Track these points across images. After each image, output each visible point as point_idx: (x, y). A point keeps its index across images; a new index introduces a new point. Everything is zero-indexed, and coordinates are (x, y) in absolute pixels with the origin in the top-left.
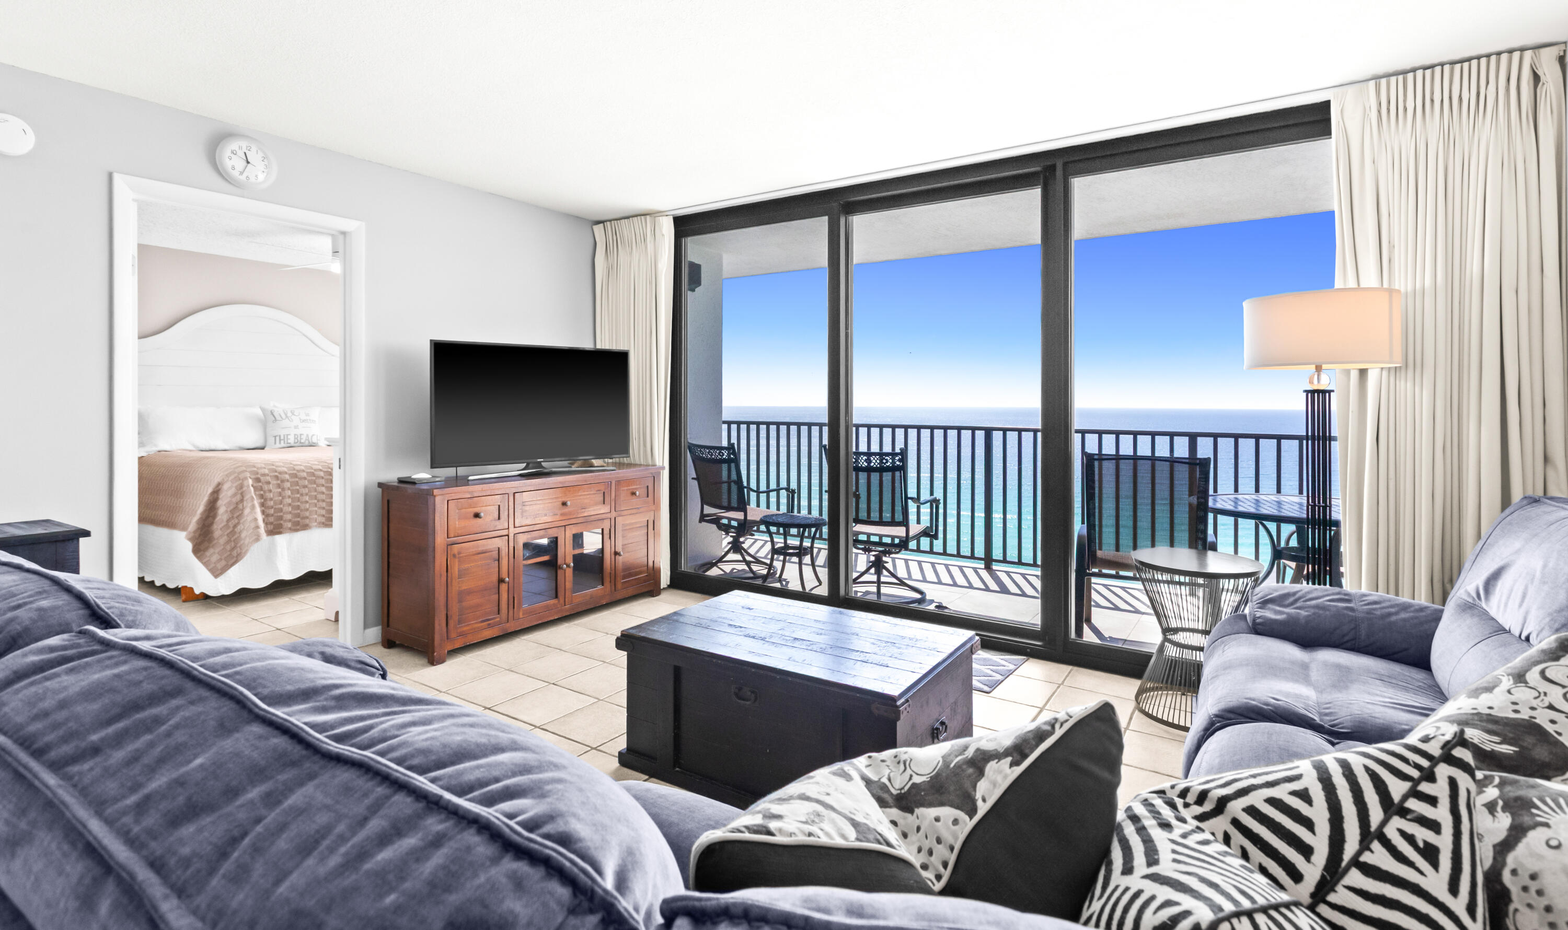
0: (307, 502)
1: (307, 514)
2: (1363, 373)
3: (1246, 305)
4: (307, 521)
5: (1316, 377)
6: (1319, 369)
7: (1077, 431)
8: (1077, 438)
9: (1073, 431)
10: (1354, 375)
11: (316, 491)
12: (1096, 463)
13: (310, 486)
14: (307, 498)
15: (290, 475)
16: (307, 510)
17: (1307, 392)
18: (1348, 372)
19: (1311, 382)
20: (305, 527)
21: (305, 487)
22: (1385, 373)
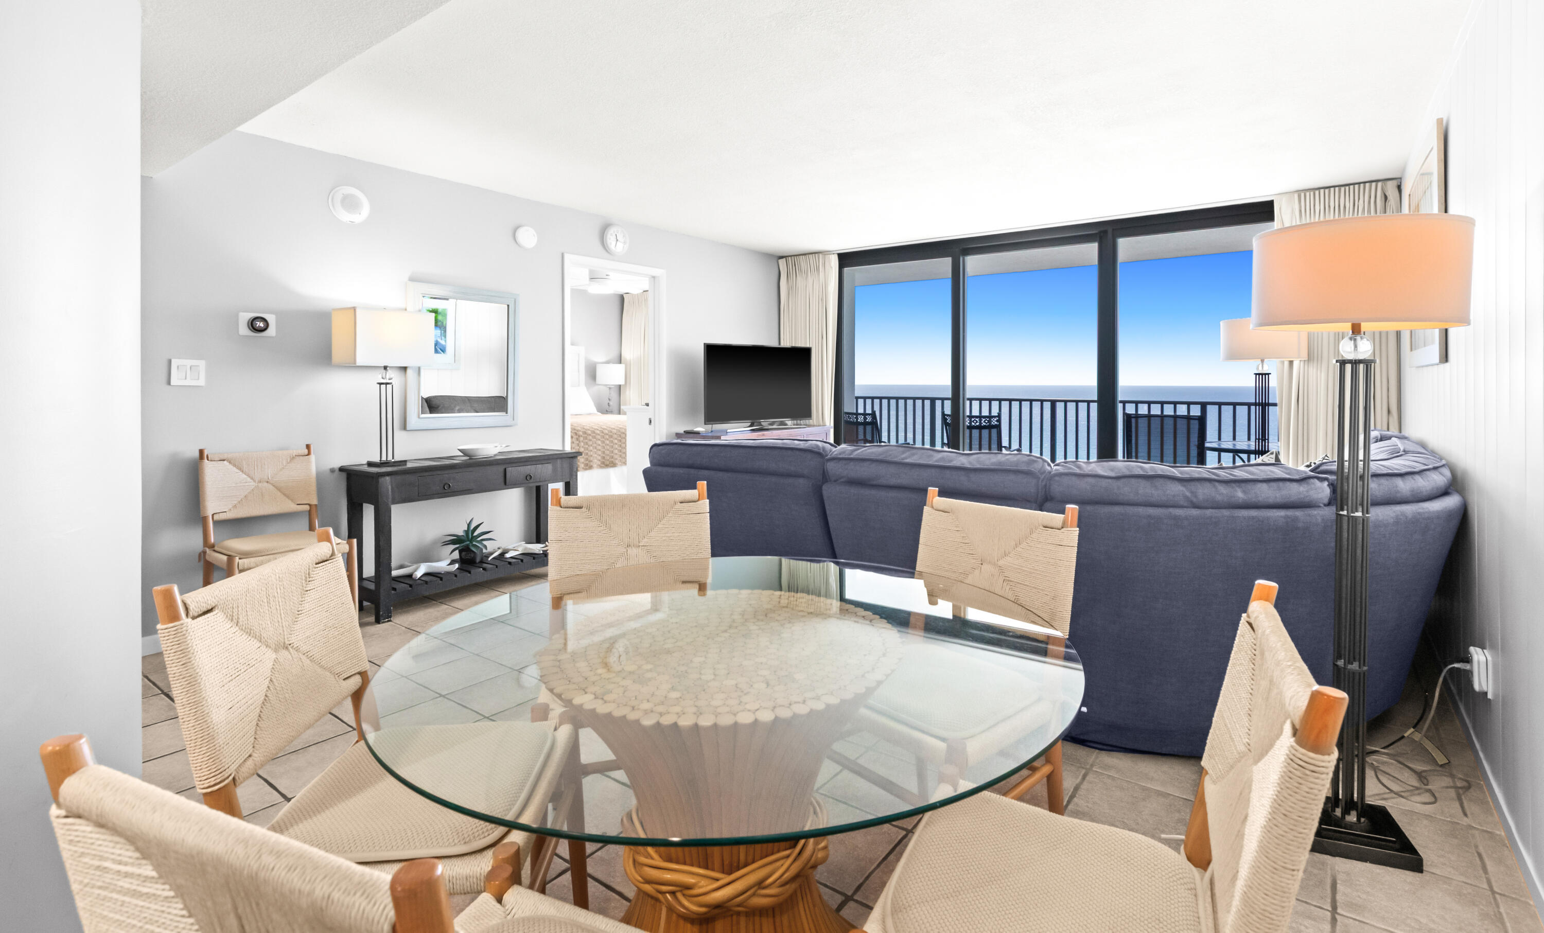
0: (591, 451)
1: (592, 459)
2: (1291, 363)
3: (1222, 323)
4: (592, 464)
5: (1261, 366)
6: (1262, 361)
7: (1121, 402)
8: (1120, 406)
9: (1118, 402)
10: (1286, 364)
11: (596, 443)
12: (1133, 420)
13: (593, 440)
14: (591, 448)
15: (583, 432)
16: (591, 456)
17: (1256, 374)
18: (1283, 362)
19: (1258, 369)
20: (591, 467)
21: (590, 440)
22: (1302, 363)
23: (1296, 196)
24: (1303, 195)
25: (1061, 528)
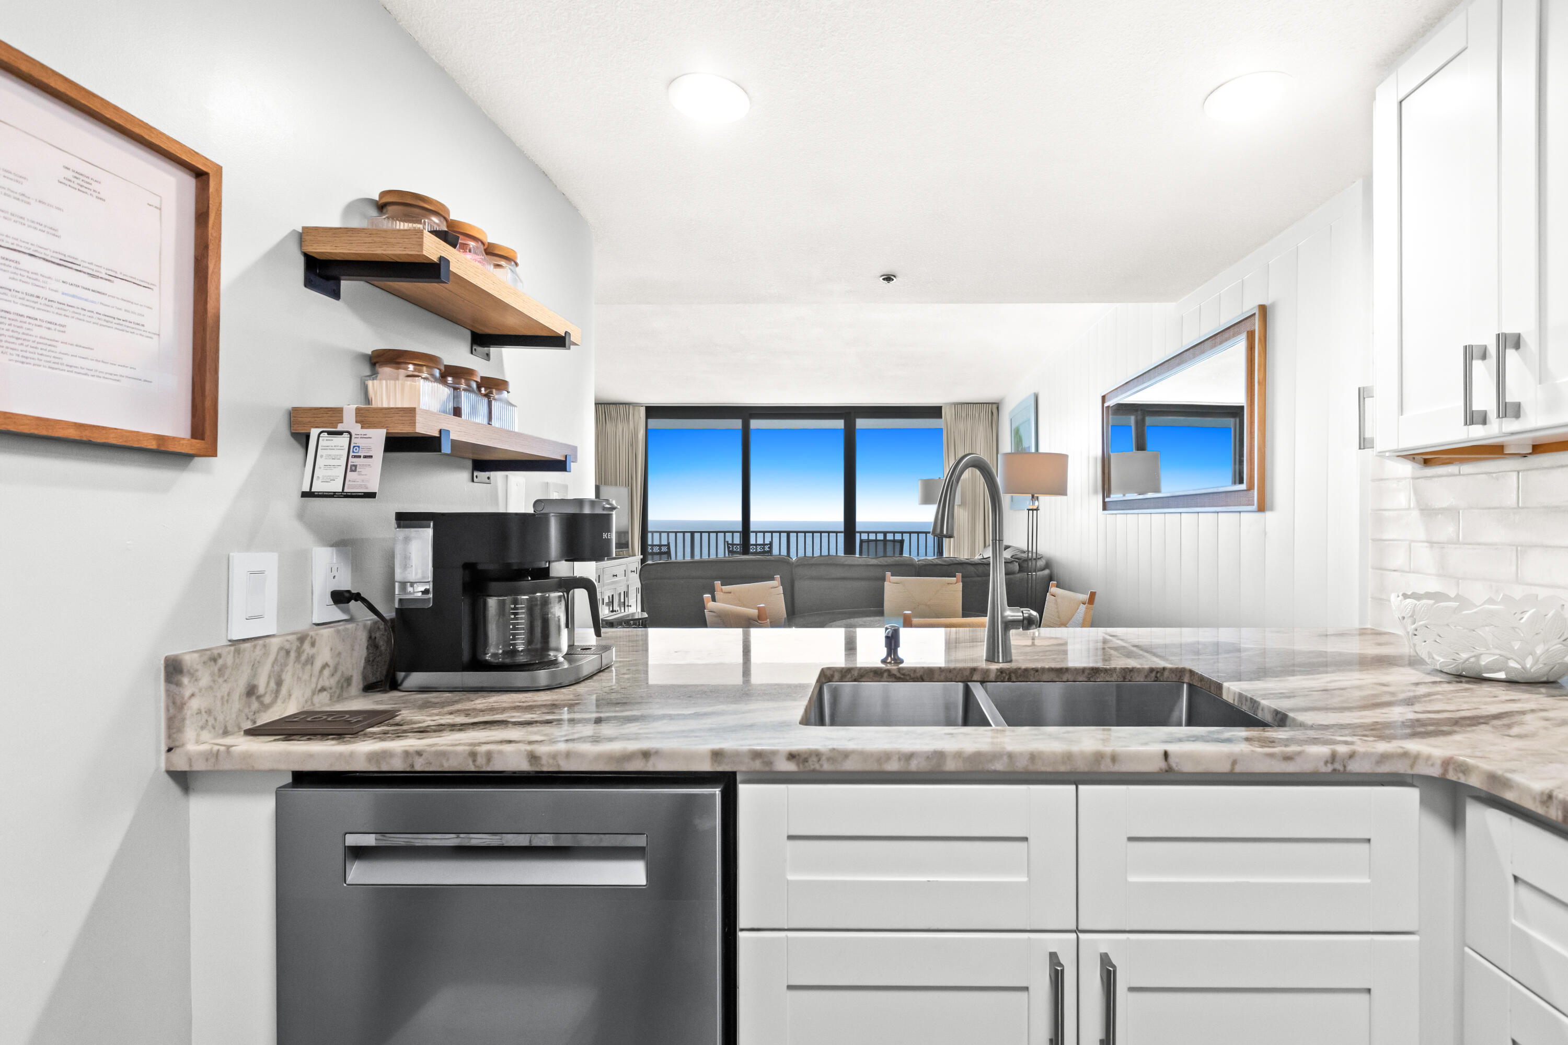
23: (953, 406)
24: (956, 406)
25: (956, 583)
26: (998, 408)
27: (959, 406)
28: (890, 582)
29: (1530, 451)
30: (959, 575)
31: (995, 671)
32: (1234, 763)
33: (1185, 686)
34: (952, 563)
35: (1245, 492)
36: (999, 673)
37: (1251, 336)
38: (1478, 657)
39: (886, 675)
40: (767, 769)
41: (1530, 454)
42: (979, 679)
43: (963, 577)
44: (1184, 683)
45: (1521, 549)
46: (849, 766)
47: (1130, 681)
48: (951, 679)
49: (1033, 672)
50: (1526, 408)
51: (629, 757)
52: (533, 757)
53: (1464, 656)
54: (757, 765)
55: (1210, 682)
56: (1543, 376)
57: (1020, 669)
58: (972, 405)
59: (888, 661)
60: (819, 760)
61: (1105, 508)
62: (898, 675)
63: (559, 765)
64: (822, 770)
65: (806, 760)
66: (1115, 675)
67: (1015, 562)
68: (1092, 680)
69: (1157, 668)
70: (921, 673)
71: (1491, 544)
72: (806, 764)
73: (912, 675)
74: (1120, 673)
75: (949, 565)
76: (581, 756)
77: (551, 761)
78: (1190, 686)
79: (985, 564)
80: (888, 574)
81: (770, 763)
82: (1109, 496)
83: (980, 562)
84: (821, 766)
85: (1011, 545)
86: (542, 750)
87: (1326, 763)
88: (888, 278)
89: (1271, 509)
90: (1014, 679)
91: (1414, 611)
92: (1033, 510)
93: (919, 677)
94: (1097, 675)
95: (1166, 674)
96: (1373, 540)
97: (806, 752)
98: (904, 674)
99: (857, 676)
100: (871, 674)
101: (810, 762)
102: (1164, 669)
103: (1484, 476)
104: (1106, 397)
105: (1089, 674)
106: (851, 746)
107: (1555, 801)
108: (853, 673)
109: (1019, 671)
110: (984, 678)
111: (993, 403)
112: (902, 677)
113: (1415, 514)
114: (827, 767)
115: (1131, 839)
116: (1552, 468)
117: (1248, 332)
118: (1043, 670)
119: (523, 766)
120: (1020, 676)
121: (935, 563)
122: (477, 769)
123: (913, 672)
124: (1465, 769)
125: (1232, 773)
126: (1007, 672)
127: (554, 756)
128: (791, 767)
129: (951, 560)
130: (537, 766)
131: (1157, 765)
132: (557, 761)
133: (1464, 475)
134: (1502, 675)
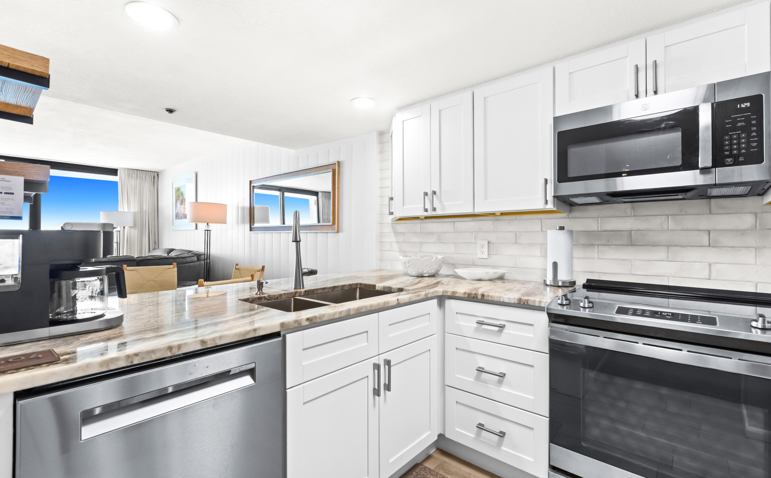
23: (127, 170)
24: (129, 170)
25: (173, 268)
26: (158, 175)
27: (131, 170)
28: (127, 270)
29: (424, 218)
30: (175, 264)
31: (303, 292)
32: (410, 299)
33: (358, 289)
34: (160, 258)
35: (331, 226)
36: (305, 292)
37: (334, 171)
38: (423, 271)
39: (263, 299)
40: (300, 326)
41: (424, 219)
42: (298, 296)
43: (177, 264)
44: (357, 288)
45: (421, 243)
46: (325, 319)
47: (344, 289)
48: (288, 297)
49: (315, 290)
50: (437, 209)
51: (248, 332)
52: (203, 342)
53: (420, 271)
54: (296, 325)
55: (370, 286)
56: (441, 202)
57: (311, 290)
58: (140, 171)
59: (258, 294)
60: (316, 319)
61: (251, 230)
62: (268, 298)
63: (216, 343)
64: (317, 322)
65: (312, 320)
66: (340, 288)
67: (195, 256)
68: (333, 290)
69: (351, 284)
70: (277, 296)
71: (414, 242)
72: (312, 321)
73: (274, 298)
74: (341, 287)
75: (159, 259)
76: (225, 336)
77: (212, 342)
78: (359, 288)
79: (180, 258)
80: (125, 266)
81: (300, 323)
82: (253, 225)
83: (176, 257)
84: (317, 321)
85: (175, 248)
86: (207, 338)
87: (425, 296)
88: (170, 111)
89: (342, 232)
90: (310, 294)
91: (409, 260)
92: (208, 230)
93: (276, 298)
94: (335, 289)
95: (353, 285)
96: (379, 242)
97: (312, 317)
98: (270, 298)
99: (252, 301)
100: (257, 300)
101: (313, 320)
102: (353, 284)
103: (412, 224)
104: (252, 181)
105: (332, 289)
106: (324, 313)
107: (466, 293)
108: (249, 300)
109: (311, 291)
110: (300, 295)
111: (155, 172)
112: (270, 299)
113: (392, 234)
114: (318, 321)
115: (390, 325)
116: (428, 223)
117: (332, 169)
118: (319, 289)
119: (198, 347)
120: (312, 292)
121: (150, 259)
122: (172, 355)
123: (274, 296)
124: (447, 292)
125: (409, 302)
126: (308, 291)
127: (214, 339)
128: (307, 323)
129: (158, 256)
130: (205, 346)
131: (395, 303)
132: (215, 342)
133: (406, 223)
134: (427, 275)
